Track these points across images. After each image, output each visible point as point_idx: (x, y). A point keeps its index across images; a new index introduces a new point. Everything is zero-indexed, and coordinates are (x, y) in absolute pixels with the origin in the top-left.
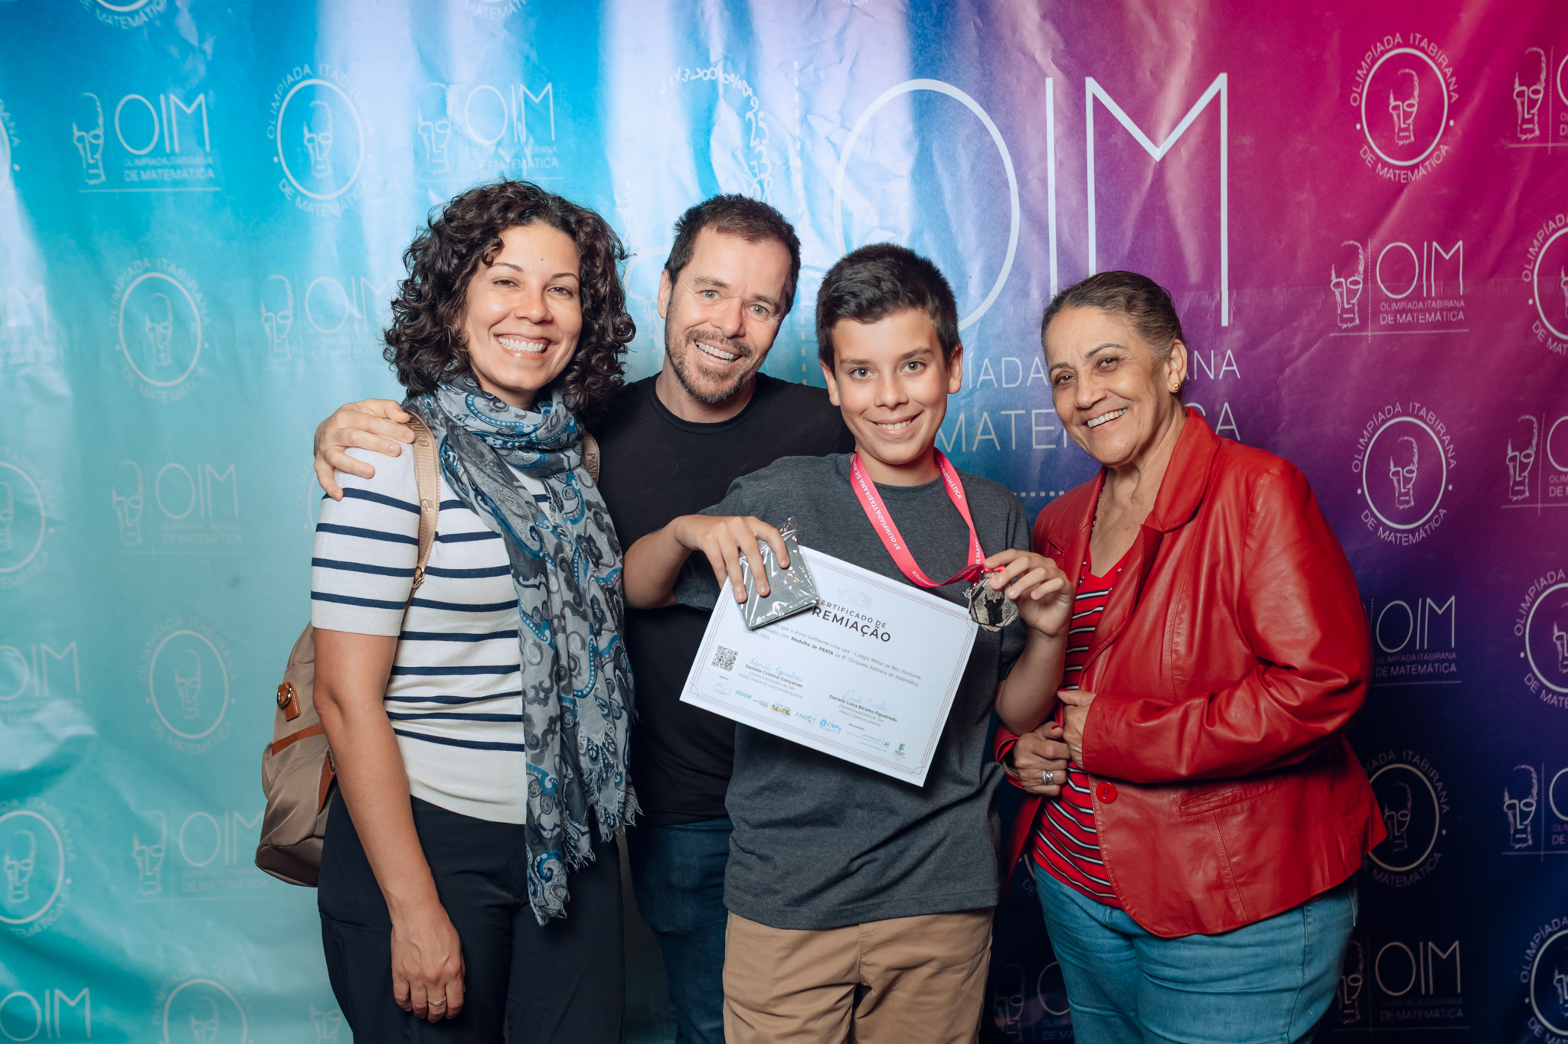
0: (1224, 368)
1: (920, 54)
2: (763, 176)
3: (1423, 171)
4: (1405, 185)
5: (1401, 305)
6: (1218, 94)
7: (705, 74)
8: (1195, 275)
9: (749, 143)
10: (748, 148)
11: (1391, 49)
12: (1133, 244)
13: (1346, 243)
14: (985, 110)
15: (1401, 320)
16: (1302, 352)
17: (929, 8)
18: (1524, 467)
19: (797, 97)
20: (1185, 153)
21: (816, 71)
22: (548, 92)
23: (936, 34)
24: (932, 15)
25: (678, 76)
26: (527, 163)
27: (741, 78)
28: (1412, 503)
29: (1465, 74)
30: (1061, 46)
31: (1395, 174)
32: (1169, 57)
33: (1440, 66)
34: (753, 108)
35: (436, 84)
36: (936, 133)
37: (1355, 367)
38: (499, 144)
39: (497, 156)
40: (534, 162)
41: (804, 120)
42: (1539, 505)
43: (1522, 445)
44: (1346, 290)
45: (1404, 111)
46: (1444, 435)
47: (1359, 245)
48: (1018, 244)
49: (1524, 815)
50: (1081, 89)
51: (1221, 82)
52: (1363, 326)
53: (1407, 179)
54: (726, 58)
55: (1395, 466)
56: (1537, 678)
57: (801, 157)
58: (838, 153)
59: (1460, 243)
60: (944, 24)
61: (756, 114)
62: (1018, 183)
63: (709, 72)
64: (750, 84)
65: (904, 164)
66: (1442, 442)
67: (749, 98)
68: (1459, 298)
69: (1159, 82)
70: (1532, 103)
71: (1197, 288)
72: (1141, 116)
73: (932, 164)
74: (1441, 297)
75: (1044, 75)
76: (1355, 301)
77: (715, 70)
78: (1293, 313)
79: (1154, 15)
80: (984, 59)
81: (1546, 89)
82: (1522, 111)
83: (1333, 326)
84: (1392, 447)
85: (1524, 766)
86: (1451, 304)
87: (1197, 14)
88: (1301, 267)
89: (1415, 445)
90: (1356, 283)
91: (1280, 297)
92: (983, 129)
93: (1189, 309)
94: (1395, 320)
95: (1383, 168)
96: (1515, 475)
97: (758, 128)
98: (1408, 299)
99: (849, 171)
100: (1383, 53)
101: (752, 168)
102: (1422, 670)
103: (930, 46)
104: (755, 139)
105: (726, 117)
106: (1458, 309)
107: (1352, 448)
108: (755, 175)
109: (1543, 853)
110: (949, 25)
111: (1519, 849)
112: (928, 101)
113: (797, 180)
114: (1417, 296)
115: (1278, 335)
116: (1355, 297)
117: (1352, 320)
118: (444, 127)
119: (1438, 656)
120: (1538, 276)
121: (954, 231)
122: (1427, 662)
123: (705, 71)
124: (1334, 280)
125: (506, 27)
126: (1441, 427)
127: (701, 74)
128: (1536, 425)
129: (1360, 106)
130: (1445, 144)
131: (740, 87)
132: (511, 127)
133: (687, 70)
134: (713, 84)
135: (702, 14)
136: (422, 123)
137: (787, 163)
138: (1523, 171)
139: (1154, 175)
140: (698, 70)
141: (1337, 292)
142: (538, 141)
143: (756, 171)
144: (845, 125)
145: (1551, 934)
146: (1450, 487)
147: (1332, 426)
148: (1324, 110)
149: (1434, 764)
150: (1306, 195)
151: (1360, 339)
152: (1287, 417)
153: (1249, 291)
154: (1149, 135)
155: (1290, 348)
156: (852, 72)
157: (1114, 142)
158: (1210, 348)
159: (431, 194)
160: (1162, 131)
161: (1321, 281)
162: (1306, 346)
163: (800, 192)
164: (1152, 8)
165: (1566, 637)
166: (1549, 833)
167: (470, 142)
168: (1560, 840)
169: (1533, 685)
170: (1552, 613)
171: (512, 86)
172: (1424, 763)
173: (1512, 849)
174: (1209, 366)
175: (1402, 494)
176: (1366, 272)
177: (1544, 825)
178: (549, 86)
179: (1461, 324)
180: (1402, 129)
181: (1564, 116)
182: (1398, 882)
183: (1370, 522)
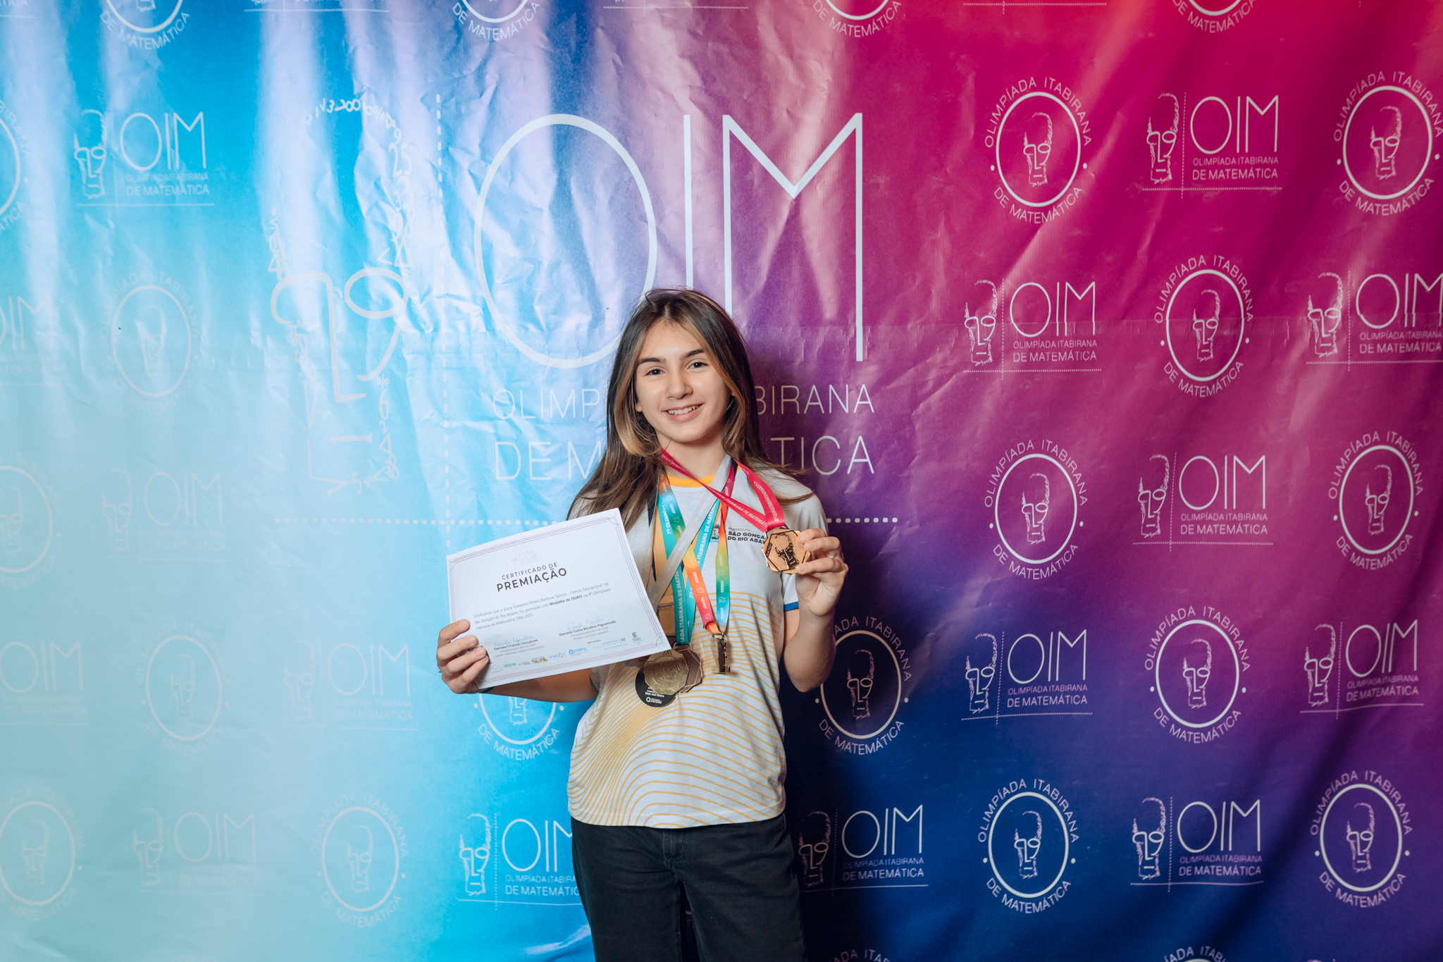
0: (859, 402)
1: (559, 90)
2: (405, 206)
3: (1056, 213)
4: (1039, 226)
5: (1033, 344)
6: (854, 132)
7: (349, 106)
8: (829, 309)
9: (392, 173)
10: (391, 178)
11: (1025, 93)
12: (769, 278)
13: (980, 282)
14: (624, 146)
15: (1035, 357)
16: (935, 389)
17: (567, 45)
18: (1155, 505)
19: (439, 130)
20: (820, 192)
21: (457, 103)
22: (200, 121)
23: (575, 70)
24: (570, 52)
25: (323, 107)
26: (180, 189)
27: (384, 110)
28: (1044, 539)
29: (1098, 121)
30: (698, 83)
31: (1028, 215)
32: (805, 95)
33: (1074, 111)
34: (397, 139)
35: (91, 110)
36: (575, 167)
38: (154, 170)
39: (151, 183)
40: (186, 188)
41: (446, 153)
42: (1171, 543)
43: (1153, 484)
44: (979, 328)
45: (1038, 154)
46: (1075, 472)
47: (993, 284)
48: (656, 276)
49: (1152, 847)
50: (718, 125)
51: (856, 122)
52: (996, 363)
53: (1040, 220)
54: (370, 91)
55: (1027, 502)
56: (1166, 713)
57: (443, 189)
58: (479, 183)
59: (1093, 284)
60: (583, 60)
61: (399, 146)
62: (656, 217)
63: (352, 104)
64: (393, 117)
65: (543, 198)
66: (1074, 479)
67: (392, 130)
68: (1091, 338)
69: (796, 120)
70: (1165, 148)
71: (833, 323)
72: (776, 154)
73: (570, 198)
74: (1075, 337)
75: (682, 113)
76: (987, 339)
77: (359, 102)
78: (925, 350)
79: (791, 55)
80: (624, 97)
81: (1179, 134)
82: (1155, 156)
83: (966, 363)
84: (1024, 483)
85: (1152, 799)
86: (1085, 343)
87: (833, 54)
88: (935, 305)
89: (1047, 482)
90: (990, 321)
91: (915, 332)
92: (622, 164)
93: (824, 345)
94: (1028, 358)
95: (1016, 209)
96: (1146, 512)
97: (401, 159)
98: (1041, 338)
99: (488, 202)
100: (1017, 96)
101: (395, 198)
102: (1053, 701)
103: (568, 82)
104: (397, 170)
105: (370, 149)
106: (1090, 349)
107: (982, 484)
108: (397, 205)
109: (1170, 884)
110: (588, 62)
111: (1147, 881)
113: (439, 210)
114: (1050, 335)
115: (912, 369)
116: (988, 335)
117: (986, 357)
118: (99, 152)
119: (1069, 688)
120: (1169, 318)
121: (591, 264)
122: (1058, 694)
123: (349, 102)
124: (968, 317)
125: (159, 57)
126: (1072, 464)
127: (345, 106)
128: (1167, 465)
129: (994, 148)
130: (1079, 186)
131: (383, 119)
132: (164, 154)
133: (332, 101)
134: (357, 116)
135: (347, 46)
136: (78, 149)
137: (429, 194)
138: (1157, 213)
139: (790, 212)
140: (343, 101)
141: (971, 330)
142: (191, 168)
143: (398, 201)
144: (486, 154)
146: (1081, 524)
147: (961, 462)
148: (958, 152)
149: (1064, 793)
150: (941, 234)
151: (992, 376)
152: (920, 451)
153: (883, 328)
154: (785, 172)
155: (924, 384)
156: (492, 106)
157: (748, 178)
158: (845, 383)
159: (88, 218)
160: (797, 170)
161: (953, 320)
162: (939, 383)
163: (441, 223)
164: (788, 47)
165: (1197, 673)
166: (1177, 865)
167: (125, 168)
168: (1187, 871)
169: (1163, 719)
170: (1182, 649)
171: (166, 115)
172: (1056, 793)
173: (1140, 880)
174: (843, 399)
175: (1033, 530)
176: (999, 311)
177: (1172, 857)
178: (201, 115)
179: (1092, 363)
180: (1034, 172)
181: (1197, 161)
182: (1026, 908)
183: (1002, 556)
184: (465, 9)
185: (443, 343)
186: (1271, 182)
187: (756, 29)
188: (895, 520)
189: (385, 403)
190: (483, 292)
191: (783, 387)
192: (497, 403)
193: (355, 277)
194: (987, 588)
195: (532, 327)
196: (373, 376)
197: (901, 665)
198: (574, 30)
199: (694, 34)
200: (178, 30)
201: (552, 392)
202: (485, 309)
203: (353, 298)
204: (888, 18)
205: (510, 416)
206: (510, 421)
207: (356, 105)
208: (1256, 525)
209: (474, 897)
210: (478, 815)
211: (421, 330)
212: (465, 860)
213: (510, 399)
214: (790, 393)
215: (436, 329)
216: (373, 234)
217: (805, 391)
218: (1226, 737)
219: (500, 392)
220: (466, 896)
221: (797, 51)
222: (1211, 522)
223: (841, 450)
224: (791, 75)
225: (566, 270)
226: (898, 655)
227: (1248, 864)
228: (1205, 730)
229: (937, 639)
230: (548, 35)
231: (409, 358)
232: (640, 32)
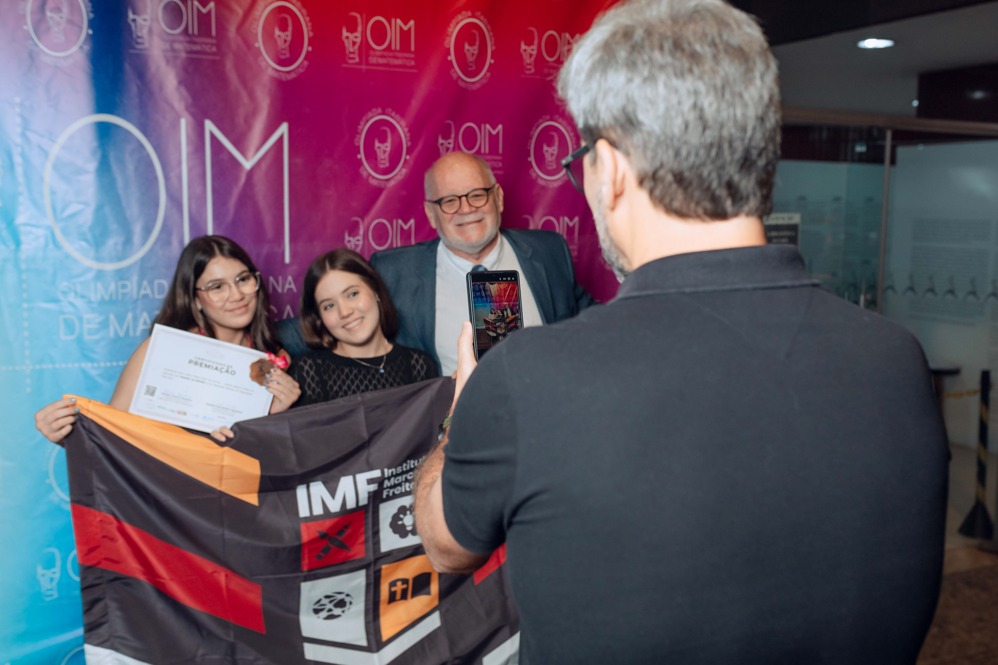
0: (287, 286)
1: (101, 99)
4: (384, 189)
6: (283, 134)
11: (376, 116)
12: (234, 215)
13: (353, 219)
14: (144, 136)
17: (106, 72)
19: (19, 120)
20: (264, 166)
21: (31, 104)
23: (112, 88)
24: (109, 77)
29: (415, 135)
30: (190, 101)
31: (378, 183)
32: (254, 113)
36: (112, 147)
41: (23, 134)
44: (353, 244)
45: (383, 149)
47: (360, 220)
48: (165, 215)
50: (202, 126)
51: (284, 128)
53: (384, 186)
57: (22, 157)
58: (46, 154)
59: (412, 221)
60: (117, 82)
62: (164, 177)
65: (92, 166)
69: (249, 125)
70: (447, 149)
71: (271, 241)
72: (239, 144)
73: (110, 166)
75: (180, 117)
76: (358, 250)
79: (246, 87)
80: (142, 105)
81: (455, 143)
82: (443, 153)
87: (270, 90)
88: (329, 231)
90: (359, 240)
91: (318, 247)
92: (141, 146)
93: (267, 254)
95: (373, 179)
99: (55, 167)
100: (372, 118)
103: (106, 95)
110: (120, 84)
112: (105, 128)
114: (391, 248)
116: (358, 248)
121: (124, 206)
124: (347, 238)
129: (359, 146)
130: (405, 168)
137: (12, 160)
139: (246, 179)
141: (348, 245)
144: (52, 138)
148: (341, 146)
150: (332, 192)
153: (301, 244)
154: (243, 153)
156: (56, 106)
157: (222, 157)
158: (280, 275)
160: (251, 153)
163: (21, 179)
164: (244, 81)
174: (278, 284)
176: (364, 235)
180: (382, 159)
184: (37, 45)
185: (23, 256)
187: (225, 72)
190: (49, 222)
192: (61, 291)
195: (85, 244)
198: (112, 63)
199: (186, 71)
202: (52, 233)
205: (70, 299)
206: (71, 304)
209: (49, 601)
210: (51, 550)
211: (8, 247)
212: (42, 579)
213: (71, 289)
215: (18, 245)
220: (43, 601)
224: (245, 99)
225: (107, 210)
230: (95, 65)
232: (153, 68)
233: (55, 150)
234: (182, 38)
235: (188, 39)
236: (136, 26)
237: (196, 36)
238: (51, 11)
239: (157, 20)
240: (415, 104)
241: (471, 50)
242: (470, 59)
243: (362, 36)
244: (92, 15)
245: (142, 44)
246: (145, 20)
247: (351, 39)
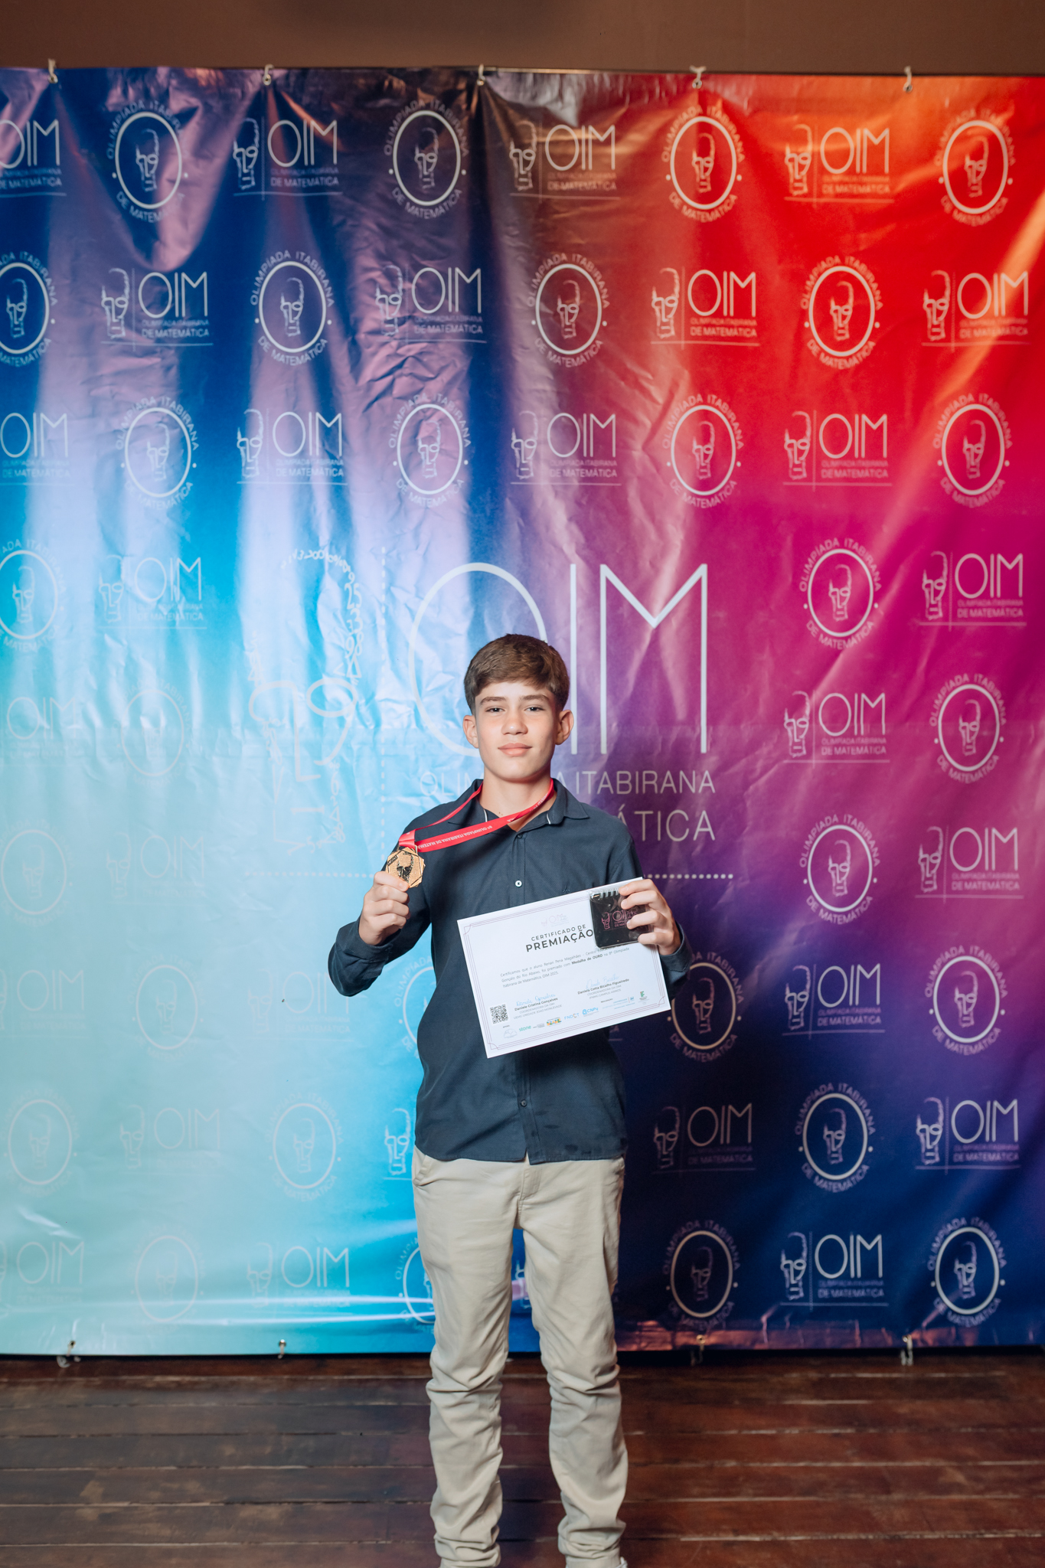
0: (702, 785)
1: (477, 544)
2: (356, 631)
3: (853, 642)
4: (840, 651)
5: (837, 741)
6: (700, 578)
7: (315, 555)
8: (681, 712)
9: (346, 606)
10: (345, 610)
11: (830, 550)
12: (634, 688)
13: (796, 693)
14: (524, 587)
15: (838, 751)
16: (761, 774)
17: (483, 511)
18: (932, 866)
19: (384, 574)
20: (675, 623)
21: (398, 554)
22: (197, 565)
23: (488, 530)
24: (485, 516)
25: (295, 555)
26: (180, 616)
27: (342, 558)
28: (845, 892)
29: (886, 574)
30: (582, 540)
31: (832, 643)
32: (663, 552)
33: (868, 565)
34: (350, 581)
35: (114, 556)
36: (487, 603)
37: (803, 788)
38: (159, 601)
39: (157, 611)
40: (185, 615)
41: (388, 591)
42: (944, 896)
43: (931, 850)
44: (796, 728)
45: (841, 597)
46: (869, 840)
47: (805, 694)
49: (932, 1138)
50: (596, 573)
51: (702, 571)
52: (809, 755)
53: (841, 646)
54: (331, 544)
55: (832, 864)
56: (942, 1031)
57: (385, 618)
58: (412, 614)
59: (882, 695)
60: (495, 522)
61: (352, 585)
63: (318, 553)
64: (349, 563)
65: (462, 626)
66: (869, 847)
67: (347, 573)
68: (882, 736)
69: (656, 569)
70: (936, 593)
71: (683, 723)
72: (642, 594)
73: (483, 626)
74: (869, 735)
75: (569, 562)
76: (802, 737)
77: (323, 552)
78: (754, 745)
79: (653, 520)
80: (525, 549)
81: (946, 583)
82: (930, 599)
83: (785, 755)
84: (830, 848)
85: (931, 1099)
86: (875, 741)
87: (685, 521)
88: (762, 710)
89: (847, 847)
90: (803, 723)
91: (746, 731)
92: (523, 601)
93: (677, 740)
94: (833, 752)
95: (824, 637)
96: (926, 873)
97: (353, 596)
98: (843, 736)
99: (421, 629)
100: (824, 553)
101: (348, 625)
102: (855, 1021)
103: (483, 539)
104: (350, 604)
105: (330, 588)
106: (881, 745)
107: (799, 849)
108: (350, 630)
109: (946, 1168)
110: (498, 524)
111: (928, 1165)
112: (481, 580)
113: (382, 634)
114: (850, 734)
115: (744, 760)
116: (802, 734)
117: (800, 751)
118: (118, 588)
119: (865, 1011)
120: (941, 721)
123: (315, 552)
124: (787, 720)
125: (168, 515)
126: (868, 834)
127: (312, 555)
128: (941, 835)
129: (806, 591)
130: (871, 621)
131: (341, 565)
132: (169, 589)
133: (301, 551)
134: (321, 562)
135: (315, 510)
136: (101, 585)
137: (374, 622)
138: (930, 643)
139: (651, 639)
140: (310, 551)
141: (789, 730)
142: (189, 600)
143: (351, 627)
144: (419, 594)
145: (952, 1231)
146: (874, 881)
147: (783, 831)
148: (780, 593)
149: (863, 1095)
150: (766, 656)
151: (806, 765)
152: (750, 823)
153: (722, 728)
154: (648, 608)
155: (753, 771)
156: (425, 556)
157: (620, 612)
158: (693, 769)
159: (107, 638)
160: (657, 606)
161: (776, 722)
162: (765, 770)
163: (384, 644)
164: (651, 514)
165: (966, 998)
166: (952, 1153)
167: (138, 600)
168: (960, 1157)
169: (939, 1035)
170: (955, 979)
171: (171, 559)
172: (856, 1094)
173: (923, 1164)
174: (691, 782)
175: (838, 885)
176: (811, 715)
177: (948, 1145)
178: (199, 560)
179: (882, 756)
180: (838, 610)
181: (961, 603)
182: (834, 1188)
183: (813, 905)
184: (406, 483)
185: (382, 737)
186: (1018, 619)
187: (626, 501)
188: (731, 876)
189: (336, 782)
190: (413, 697)
191: (645, 773)
192: (424, 783)
193: (316, 685)
194: (802, 931)
195: (451, 724)
196: (329, 763)
197: (735, 991)
198: (489, 500)
199: (578, 503)
200: (184, 496)
201: (466, 775)
202: (416, 710)
203: (314, 701)
204: (727, 494)
205: (433, 793)
207: (321, 555)
208: (1010, 884)
209: (396, 1176)
210: (400, 1110)
211: (366, 726)
212: (389, 1146)
213: (434, 780)
214: (650, 777)
215: (378, 724)
216: (330, 651)
217: (662, 776)
218: (990, 1050)
219: (426, 775)
220: (389, 1175)
221: (658, 517)
222: (975, 880)
223: (689, 822)
224: (652, 535)
226: (732, 983)
227: (1007, 1152)
228: (973, 1044)
229: (762, 970)
230: (470, 503)
231: (355, 747)
232: (538, 502)
233: (422, 609)
234: (574, 463)
235: (582, 463)
236: (520, 452)
237: (593, 459)
238: (423, 443)
239: (546, 442)
240: (887, 533)
241: (973, 451)
242: (971, 461)
243: (811, 443)
244: (468, 442)
245: (527, 473)
246: (531, 443)
247: (796, 449)
